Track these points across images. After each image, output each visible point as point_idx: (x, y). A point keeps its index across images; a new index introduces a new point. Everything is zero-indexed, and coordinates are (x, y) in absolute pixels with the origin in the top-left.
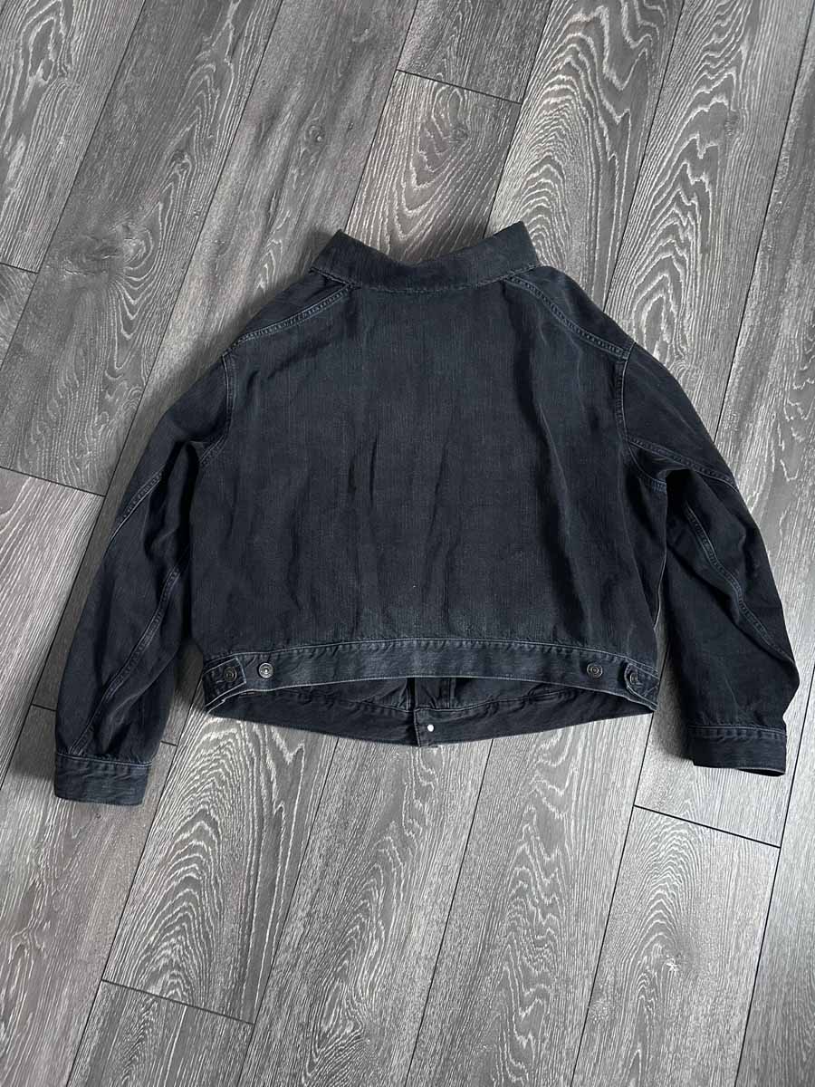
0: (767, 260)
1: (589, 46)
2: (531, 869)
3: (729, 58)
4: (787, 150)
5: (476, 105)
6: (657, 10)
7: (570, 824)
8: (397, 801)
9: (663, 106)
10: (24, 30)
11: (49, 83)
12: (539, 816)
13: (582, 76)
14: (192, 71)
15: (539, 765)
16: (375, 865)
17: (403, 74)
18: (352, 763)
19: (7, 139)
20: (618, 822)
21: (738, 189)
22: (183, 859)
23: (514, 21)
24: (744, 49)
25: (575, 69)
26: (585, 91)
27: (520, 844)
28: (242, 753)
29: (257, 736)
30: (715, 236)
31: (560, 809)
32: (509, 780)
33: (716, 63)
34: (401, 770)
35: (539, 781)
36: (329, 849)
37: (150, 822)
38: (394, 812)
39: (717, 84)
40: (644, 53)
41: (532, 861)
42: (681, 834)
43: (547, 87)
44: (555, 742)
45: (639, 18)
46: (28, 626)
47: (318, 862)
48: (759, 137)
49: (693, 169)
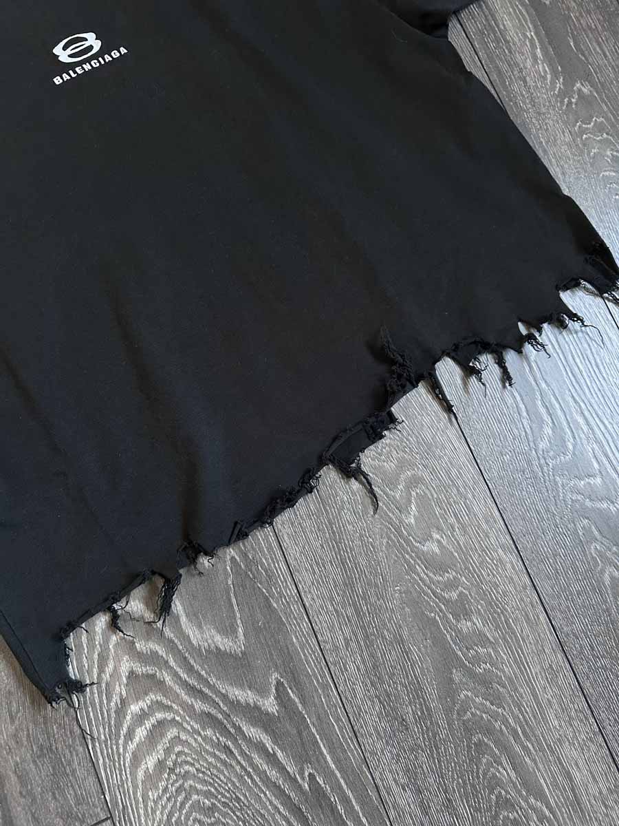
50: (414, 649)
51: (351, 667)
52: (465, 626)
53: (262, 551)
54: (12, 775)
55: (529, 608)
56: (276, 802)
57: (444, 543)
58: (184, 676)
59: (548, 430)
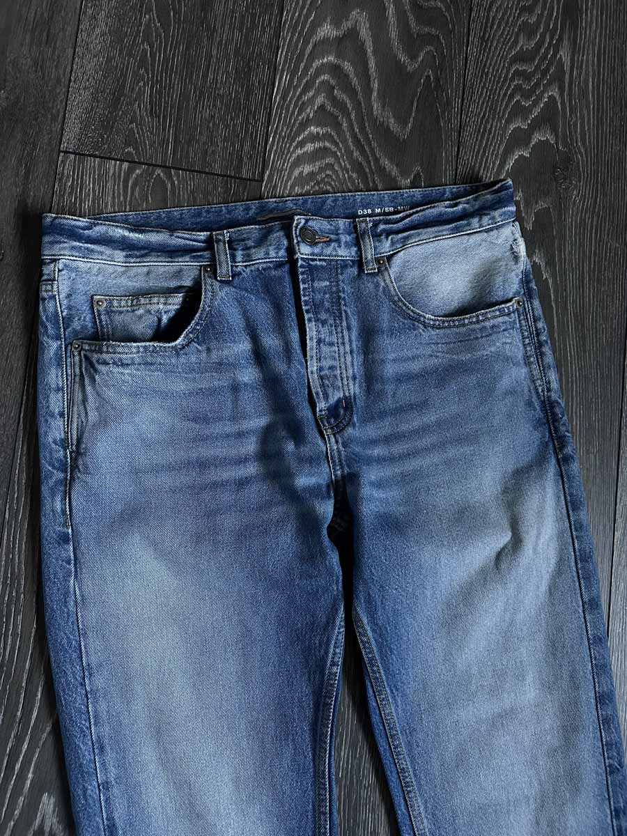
1: (347, 76)
3: (547, 70)
5: (192, 192)
6: (437, 7)
17: (72, 156)
23: (232, 47)
24: (564, 55)
25: (332, 115)
30: (565, 345)
40: (428, 77)
43: (296, 147)
45: (413, 24)
48: (603, 185)
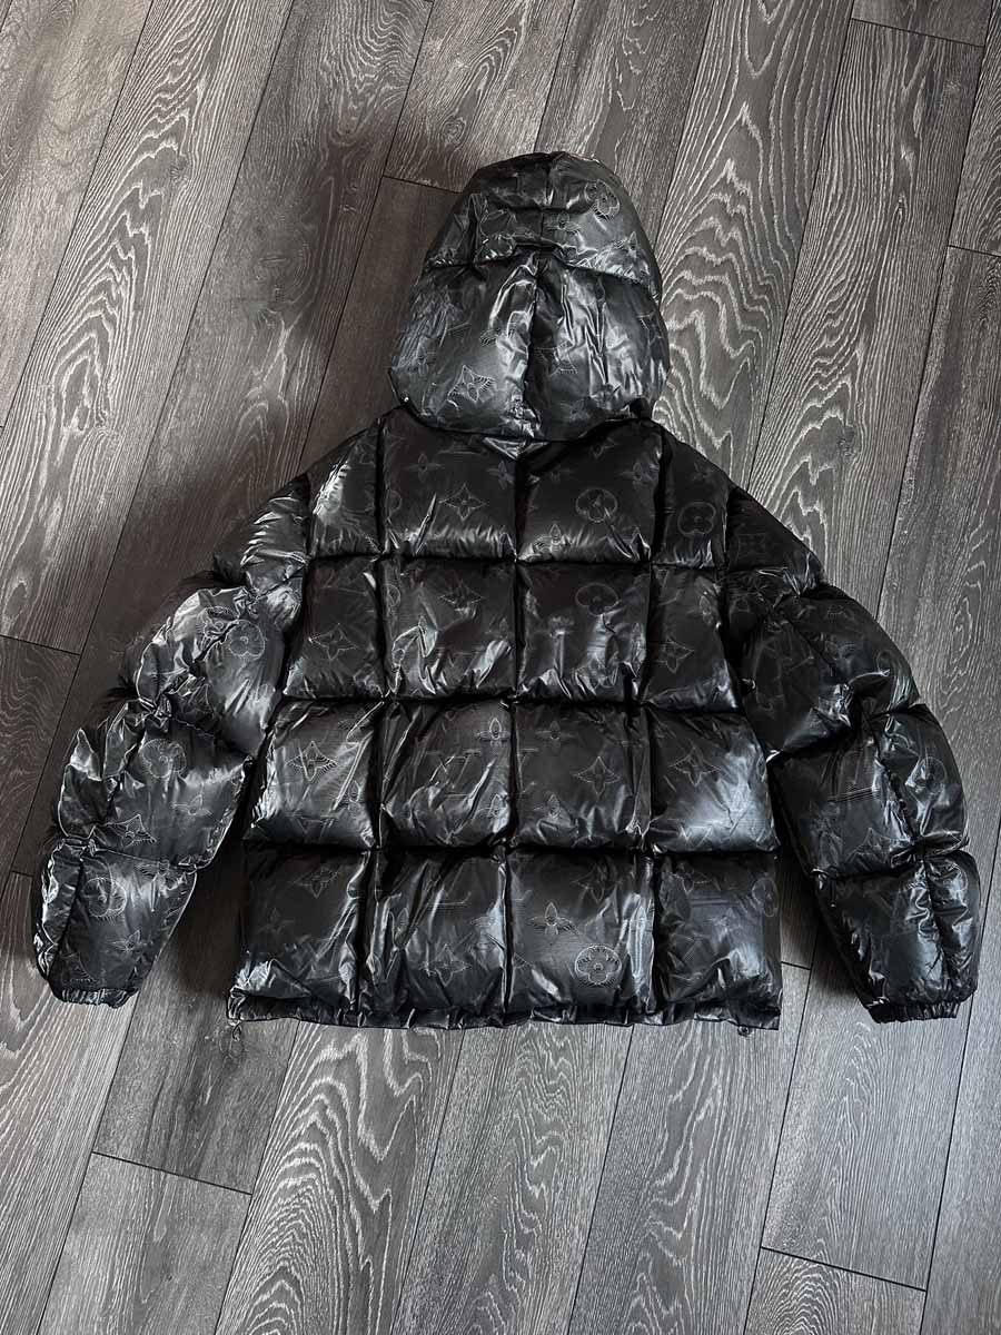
0: (893, 601)
2: (648, 1326)
4: (911, 467)
7: (689, 1272)
8: (497, 1251)
9: (770, 425)
10: (56, 373)
11: (86, 433)
12: (654, 1262)
13: (676, 397)
14: (242, 414)
15: (654, 1204)
16: (475, 1326)
18: (446, 1210)
19: (42, 500)
20: (744, 1267)
21: (858, 516)
22: (263, 1324)
26: (680, 412)
27: (635, 1296)
28: (323, 1202)
29: (338, 1181)
31: (679, 1254)
32: (621, 1223)
33: (828, 371)
34: (499, 1214)
35: (655, 1225)
36: (422, 1308)
37: (225, 1283)
38: (492, 1266)
39: (830, 395)
41: (649, 1315)
42: (814, 1278)
44: (671, 1177)
46: (85, 1063)
47: (411, 1324)
49: (805, 496)
50: (479, 1242)
51: (435, 1222)
52: (520, 1255)
53: (432, 1110)
54: (219, 1130)
55: (568, 1277)
56: (340, 1261)
57: (545, 1195)
58: (340, 1149)
59: (671, 1176)
